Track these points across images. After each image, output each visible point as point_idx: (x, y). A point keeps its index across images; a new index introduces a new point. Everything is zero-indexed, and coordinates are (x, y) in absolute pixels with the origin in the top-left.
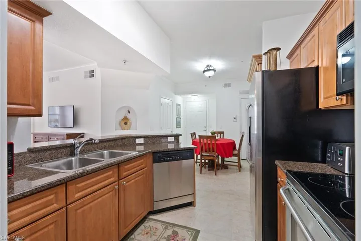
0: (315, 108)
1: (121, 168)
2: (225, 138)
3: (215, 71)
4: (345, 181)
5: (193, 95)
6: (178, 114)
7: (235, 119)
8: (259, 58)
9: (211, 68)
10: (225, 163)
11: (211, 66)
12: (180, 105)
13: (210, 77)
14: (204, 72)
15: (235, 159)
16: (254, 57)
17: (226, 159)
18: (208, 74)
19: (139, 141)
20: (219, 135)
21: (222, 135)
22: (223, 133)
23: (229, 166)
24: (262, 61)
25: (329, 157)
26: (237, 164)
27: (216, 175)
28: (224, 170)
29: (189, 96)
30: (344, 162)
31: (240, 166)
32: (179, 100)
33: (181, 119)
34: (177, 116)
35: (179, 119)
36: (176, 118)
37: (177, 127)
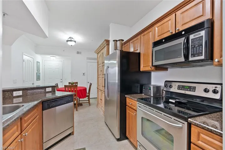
0: (138, 70)
1: (23, 121)
3: (75, 42)
4: (151, 99)
5: (52, 56)
6: (38, 69)
7: (84, 74)
8: (108, 42)
9: (72, 40)
10: (80, 102)
11: (72, 38)
12: (39, 63)
13: (72, 46)
14: (67, 41)
15: (86, 99)
16: (105, 40)
17: (81, 99)
18: (70, 43)
19: (15, 94)
22: (77, 83)
23: (83, 104)
24: (109, 43)
25: (144, 91)
26: (88, 102)
27: (77, 111)
28: (80, 107)
29: (49, 56)
30: (151, 92)
31: (89, 103)
32: (39, 58)
33: (40, 73)
34: (37, 71)
35: (39, 74)
36: (37, 73)
37: (37, 80)
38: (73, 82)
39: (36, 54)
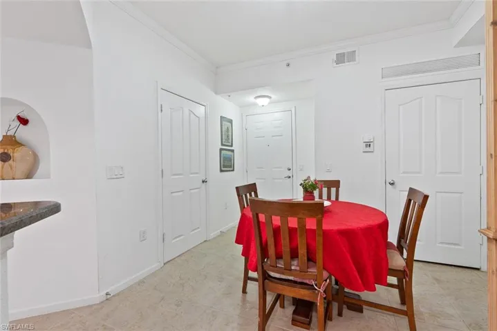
2: (341, 199)
6: (227, 139)
7: (368, 145)
12: (231, 121)
20: (325, 190)
21: (333, 190)
22: (336, 184)
32: (229, 107)
33: (233, 151)
34: (222, 145)
35: (230, 153)
36: (221, 150)
37: (221, 171)
38: (312, 179)
39: (216, 93)
